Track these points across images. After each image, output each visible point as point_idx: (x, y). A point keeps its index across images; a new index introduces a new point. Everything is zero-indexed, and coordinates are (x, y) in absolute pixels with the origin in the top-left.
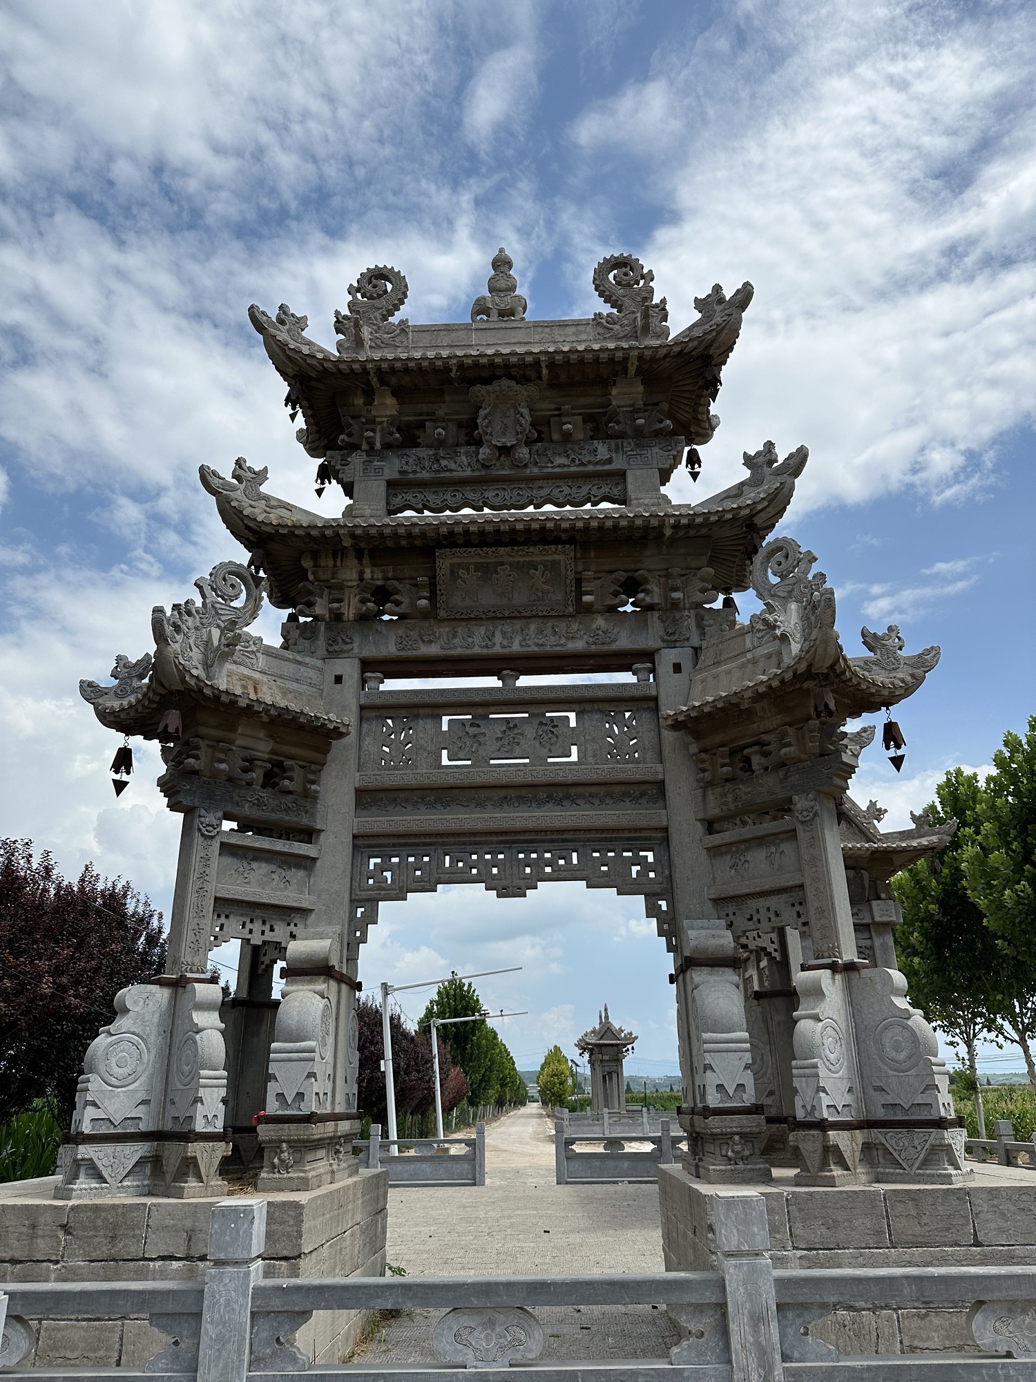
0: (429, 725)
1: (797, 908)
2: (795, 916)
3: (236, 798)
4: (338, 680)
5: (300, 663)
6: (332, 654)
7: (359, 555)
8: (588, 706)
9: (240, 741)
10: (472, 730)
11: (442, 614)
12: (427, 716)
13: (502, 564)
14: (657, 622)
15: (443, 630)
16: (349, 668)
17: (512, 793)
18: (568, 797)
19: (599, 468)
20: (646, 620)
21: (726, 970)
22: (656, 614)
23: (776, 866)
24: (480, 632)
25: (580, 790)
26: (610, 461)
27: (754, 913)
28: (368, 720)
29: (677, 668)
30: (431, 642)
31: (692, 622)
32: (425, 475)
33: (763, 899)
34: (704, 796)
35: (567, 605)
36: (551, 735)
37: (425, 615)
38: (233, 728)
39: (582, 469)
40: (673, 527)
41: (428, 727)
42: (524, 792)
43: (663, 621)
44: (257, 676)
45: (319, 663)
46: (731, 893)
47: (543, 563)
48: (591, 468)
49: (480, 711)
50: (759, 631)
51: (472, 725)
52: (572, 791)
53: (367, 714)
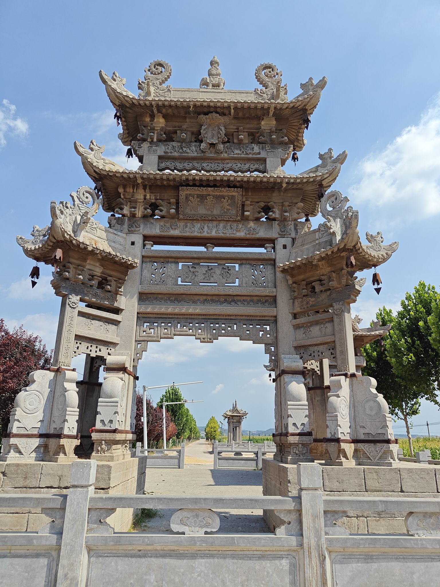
0: (173, 266)
1: (331, 351)
2: (330, 354)
3: (86, 292)
4: (133, 243)
5: (116, 235)
6: (130, 232)
7: (145, 188)
8: (244, 262)
9: (88, 267)
10: (192, 270)
11: (181, 217)
12: (172, 262)
13: (209, 195)
14: (277, 226)
15: (181, 224)
16: (138, 239)
17: (209, 298)
18: (233, 301)
19: (254, 156)
20: (272, 225)
21: (299, 376)
22: (277, 222)
23: (323, 333)
24: (198, 225)
25: (239, 298)
26: (259, 153)
27: (312, 353)
28: (146, 262)
29: (285, 247)
30: (175, 229)
31: (292, 227)
32: (176, 154)
33: (316, 347)
34: (293, 303)
35: (237, 216)
36: (227, 274)
37: (173, 217)
38: (85, 260)
39: (247, 156)
40: (287, 183)
41: (173, 267)
42: (214, 298)
43: (279, 226)
44: (97, 239)
45: (124, 235)
46: (303, 344)
47: (228, 196)
48: (250, 156)
49: (196, 261)
50: (322, 231)
51: (192, 267)
52: (236, 298)
53: (145, 260)
